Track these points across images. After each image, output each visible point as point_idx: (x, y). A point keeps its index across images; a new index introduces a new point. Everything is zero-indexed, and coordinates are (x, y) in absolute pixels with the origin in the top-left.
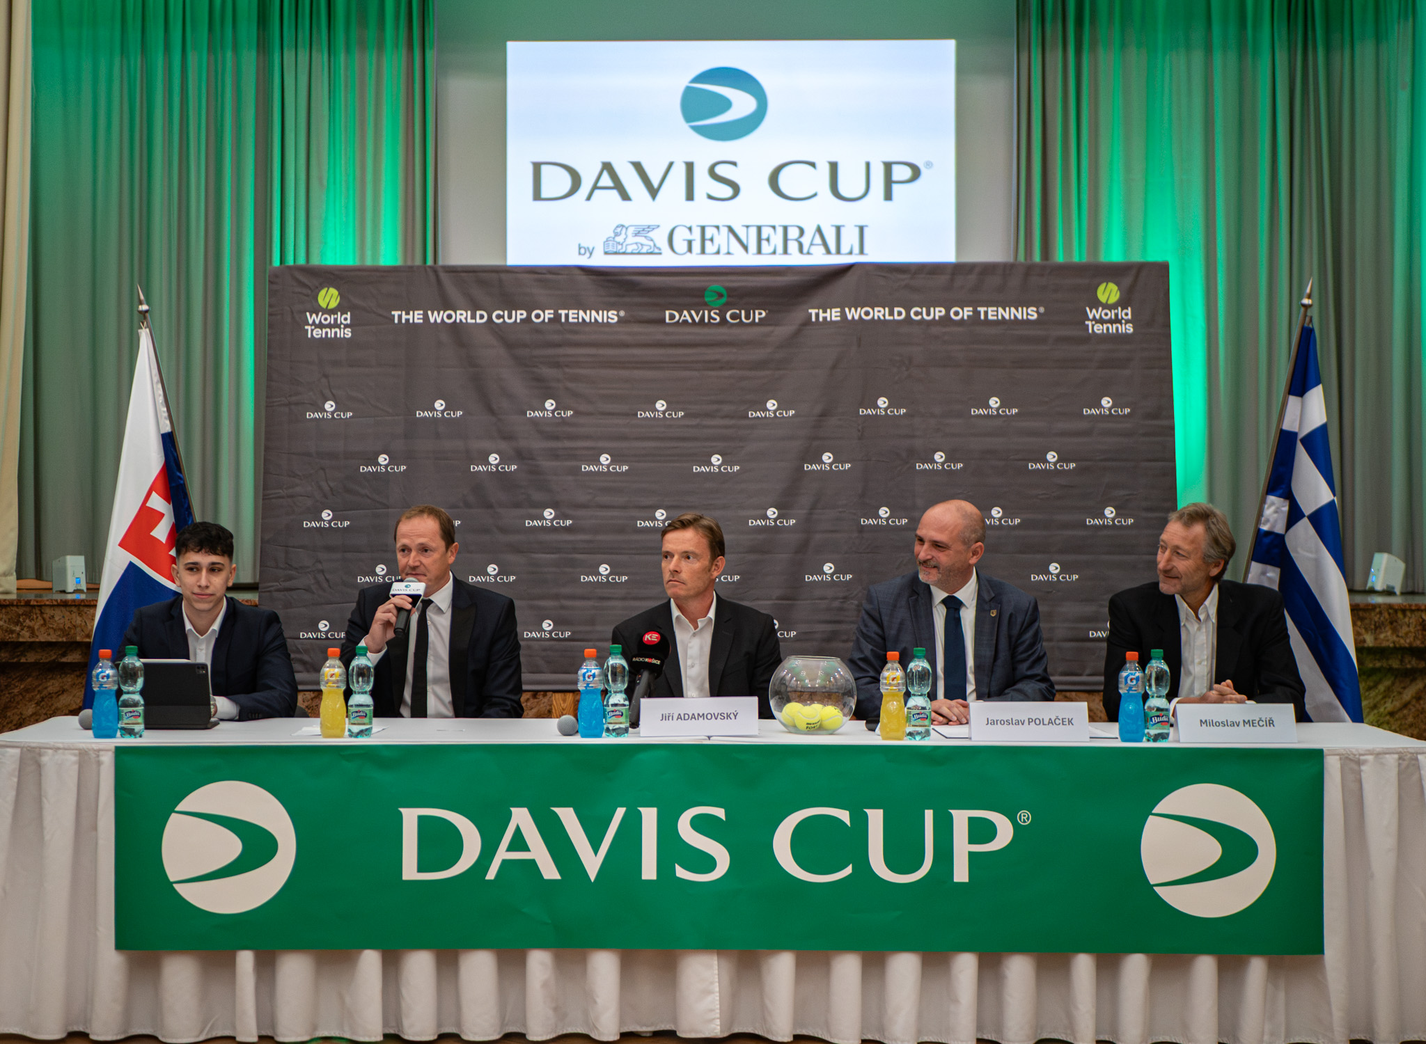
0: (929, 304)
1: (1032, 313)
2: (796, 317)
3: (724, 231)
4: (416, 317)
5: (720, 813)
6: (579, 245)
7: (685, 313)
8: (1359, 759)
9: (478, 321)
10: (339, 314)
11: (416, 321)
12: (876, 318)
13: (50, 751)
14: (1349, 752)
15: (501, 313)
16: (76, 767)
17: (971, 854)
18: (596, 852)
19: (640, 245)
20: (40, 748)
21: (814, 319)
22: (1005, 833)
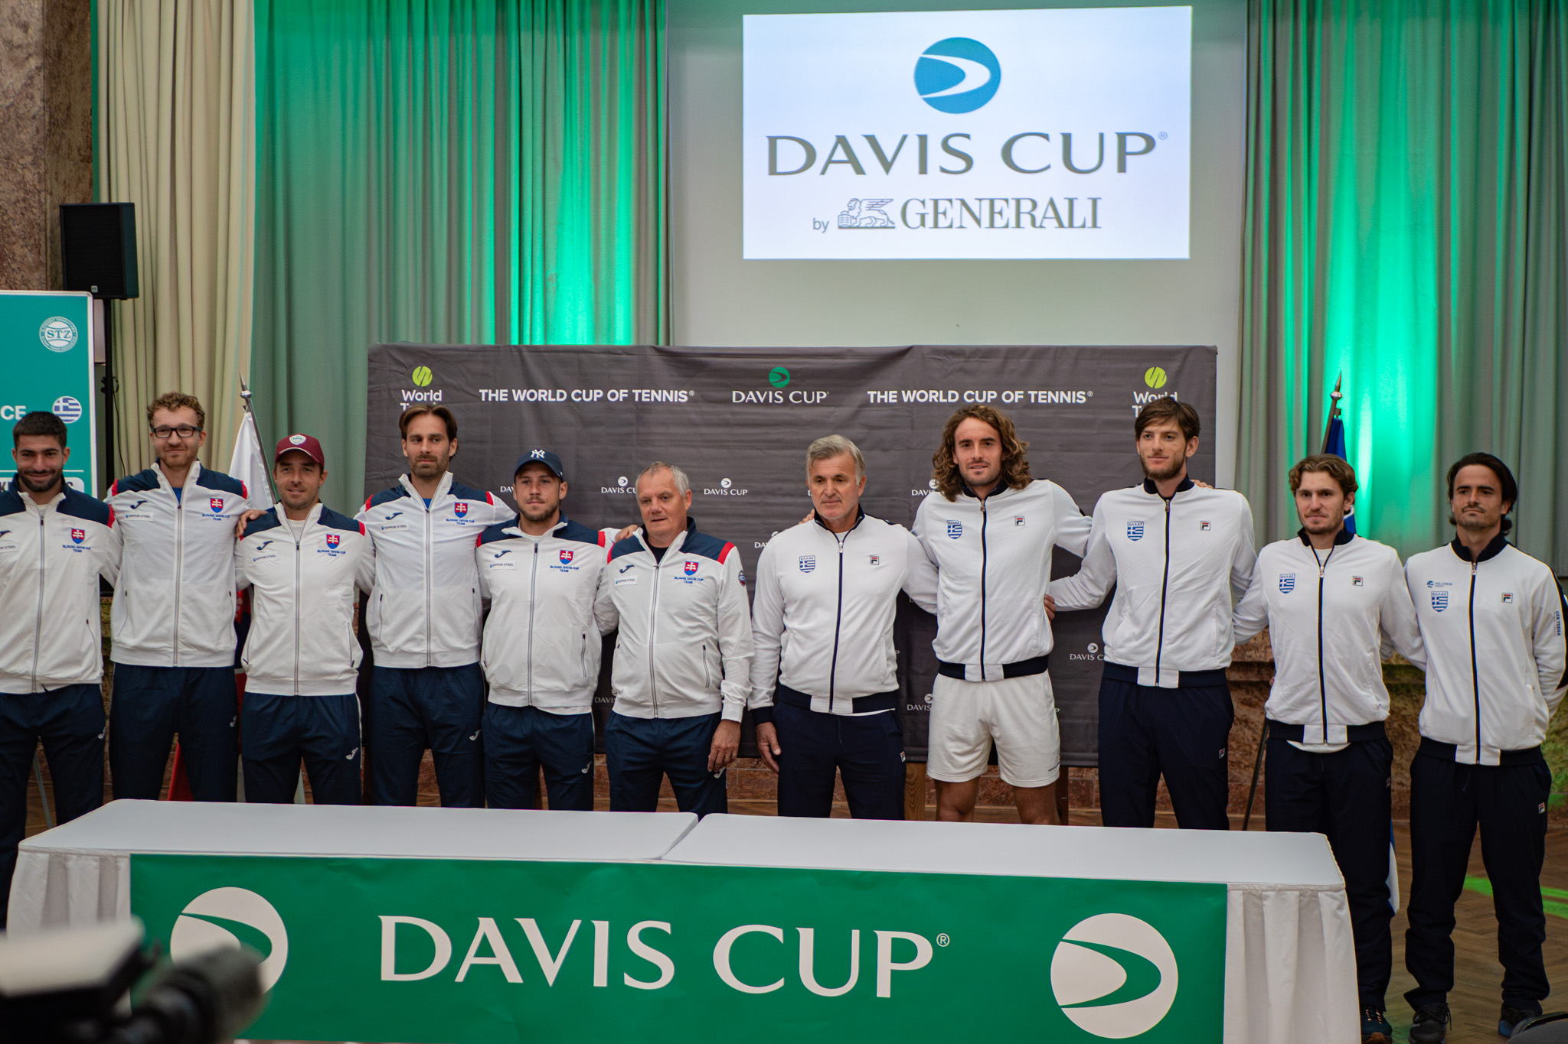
0: (982, 387)
1: (1080, 397)
2: (857, 398)
3: (957, 204)
4: (502, 395)
5: (666, 927)
6: (814, 219)
7: (751, 393)
8: (1261, 895)
9: (559, 399)
10: (432, 391)
11: (502, 399)
12: (931, 400)
13: (74, 857)
14: (1252, 888)
15: (580, 392)
16: (97, 871)
17: (893, 972)
18: (554, 959)
19: (873, 219)
20: (66, 854)
21: (872, 401)
22: (925, 954)
